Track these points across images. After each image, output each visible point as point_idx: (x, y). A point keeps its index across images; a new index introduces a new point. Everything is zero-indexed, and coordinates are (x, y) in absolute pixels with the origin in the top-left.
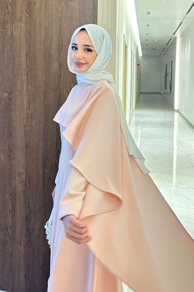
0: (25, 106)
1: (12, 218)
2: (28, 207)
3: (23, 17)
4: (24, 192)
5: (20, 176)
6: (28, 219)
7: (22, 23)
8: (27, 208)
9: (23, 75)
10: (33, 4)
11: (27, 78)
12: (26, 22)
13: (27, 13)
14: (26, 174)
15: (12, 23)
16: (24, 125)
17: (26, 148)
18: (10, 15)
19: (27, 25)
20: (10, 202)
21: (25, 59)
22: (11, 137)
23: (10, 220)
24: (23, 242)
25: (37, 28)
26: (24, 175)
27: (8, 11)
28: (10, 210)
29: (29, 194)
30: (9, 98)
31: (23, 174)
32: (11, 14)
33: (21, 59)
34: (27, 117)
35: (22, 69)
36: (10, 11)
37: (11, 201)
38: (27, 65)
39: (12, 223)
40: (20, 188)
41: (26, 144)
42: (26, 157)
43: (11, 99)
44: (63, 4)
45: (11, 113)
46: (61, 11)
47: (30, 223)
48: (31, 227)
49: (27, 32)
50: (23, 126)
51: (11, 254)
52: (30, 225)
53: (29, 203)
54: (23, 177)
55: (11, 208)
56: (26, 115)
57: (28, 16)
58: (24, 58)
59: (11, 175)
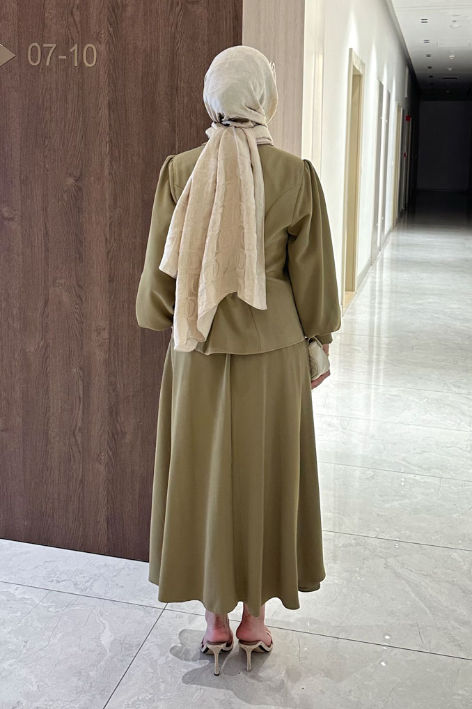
0: (107, 204)
1: (83, 412)
2: (113, 391)
3: (102, 32)
4: (107, 363)
5: (99, 334)
6: (113, 412)
7: (101, 43)
8: (111, 392)
9: (104, 143)
10: (121, 8)
11: (111, 148)
12: (108, 41)
13: (111, 25)
14: (110, 329)
15: (82, 43)
16: (106, 239)
17: (110, 281)
18: (77, 28)
19: (109, 48)
20: (80, 382)
21: (107, 113)
22: (82, 261)
23: (79, 416)
24: (104, 457)
25: (128, 54)
26: (106, 331)
27: (74, 20)
28: (80, 398)
29: (115, 367)
30: (78, 186)
31: (104, 329)
32: (79, 25)
33: (100, 114)
34: (110, 225)
35: (100, 132)
36: (77, 19)
37: (82, 380)
38: (110, 125)
39: (82, 421)
40: (99, 356)
41: (110, 273)
42: (110, 298)
43: (80, 189)
44: (178, 8)
45: (81, 216)
46: (175, 22)
47: (118, 421)
48: (119, 428)
49: (110, 61)
50: (104, 240)
51: (81, 480)
52: (118, 425)
53: (115, 383)
54: (105, 334)
55: (81, 392)
56: (110, 219)
57: (111, 30)
58: (104, 111)
59: (82, 332)
